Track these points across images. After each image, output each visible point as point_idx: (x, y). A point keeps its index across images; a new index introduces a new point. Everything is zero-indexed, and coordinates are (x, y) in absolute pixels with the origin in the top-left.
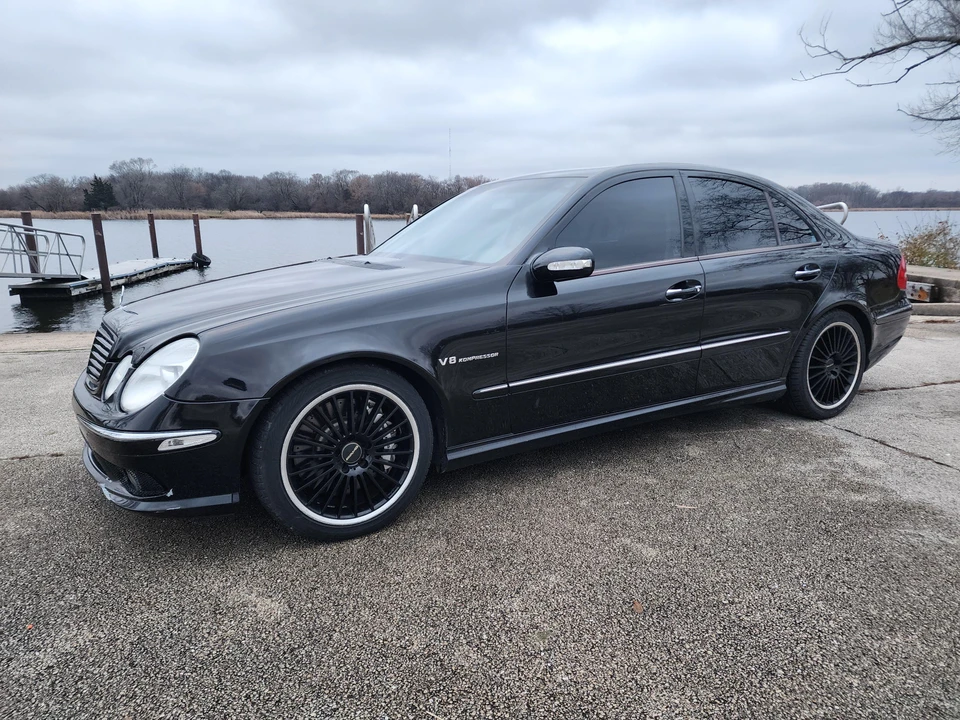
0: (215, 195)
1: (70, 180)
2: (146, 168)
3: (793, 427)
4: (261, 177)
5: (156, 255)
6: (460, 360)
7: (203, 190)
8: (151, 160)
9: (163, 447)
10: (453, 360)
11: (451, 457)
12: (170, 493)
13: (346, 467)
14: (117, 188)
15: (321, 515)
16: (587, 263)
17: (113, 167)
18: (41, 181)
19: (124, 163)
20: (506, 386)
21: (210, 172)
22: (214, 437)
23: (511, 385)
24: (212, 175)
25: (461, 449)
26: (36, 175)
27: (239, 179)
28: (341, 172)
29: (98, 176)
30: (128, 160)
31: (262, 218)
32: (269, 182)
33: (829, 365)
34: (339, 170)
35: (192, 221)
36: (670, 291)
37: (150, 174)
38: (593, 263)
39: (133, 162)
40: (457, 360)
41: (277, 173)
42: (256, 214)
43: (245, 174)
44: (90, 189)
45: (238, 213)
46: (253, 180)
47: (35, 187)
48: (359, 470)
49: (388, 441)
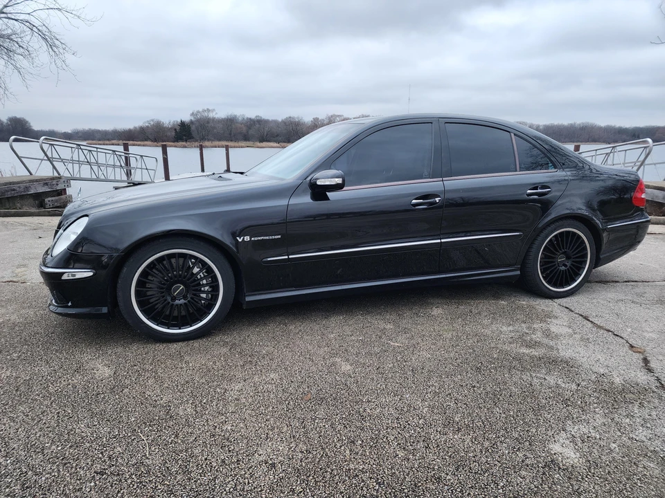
0: (251, 132)
1: (167, 122)
2: (211, 115)
3: (525, 301)
4: (280, 120)
5: (203, 170)
6: (253, 239)
7: (244, 129)
8: (214, 110)
9: (65, 277)
10: (247, 238)
11: (248, 299)
12: (70, 304)
13: (174, 299)
14: (193, 128)
15: (157, 325)
16: (339, 181)
17: (192, 114)
18: (152, 123)
19: (198, 112)
20: (287, 257)
21: (249, 117)
22: (91, 274)
23: (290, 257)
24: (250, 119)
25: (256, 295)
26: (149, 120)
27: (267, 122)
28: (332, 116)
29: (183, 120)
30: (201, 110)
31: (279, 147)
32: (285, 123)
33: (561, 259)
34: (330, 114)
35: (224, 149)
36: (414, 201)
37: (213, 119)
38: (344, 181)
39: (204, 111)
40: (251, 239)
41: (290, 117)
42: (276, 145)
43: (270, 119)
44: (178, 128)
45: (264, 144)
46: (275, 122)
47: (148, 127)
48: (182, 301)
49: (204, 285)
